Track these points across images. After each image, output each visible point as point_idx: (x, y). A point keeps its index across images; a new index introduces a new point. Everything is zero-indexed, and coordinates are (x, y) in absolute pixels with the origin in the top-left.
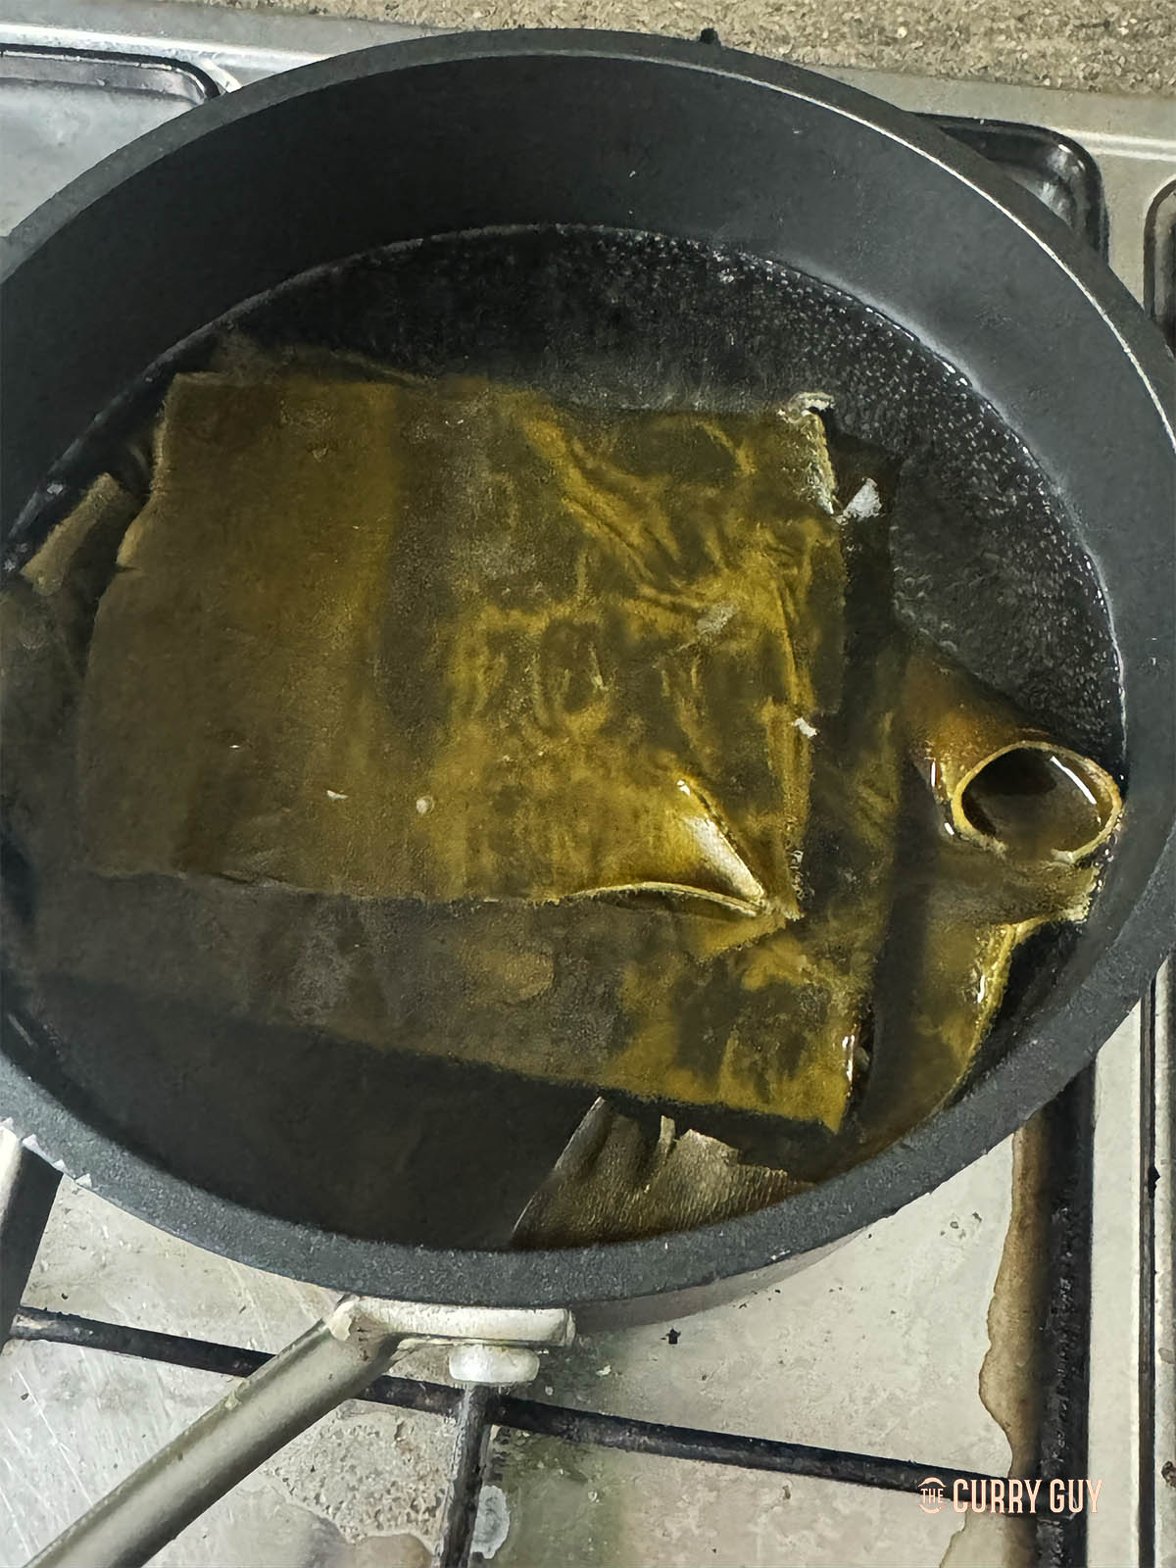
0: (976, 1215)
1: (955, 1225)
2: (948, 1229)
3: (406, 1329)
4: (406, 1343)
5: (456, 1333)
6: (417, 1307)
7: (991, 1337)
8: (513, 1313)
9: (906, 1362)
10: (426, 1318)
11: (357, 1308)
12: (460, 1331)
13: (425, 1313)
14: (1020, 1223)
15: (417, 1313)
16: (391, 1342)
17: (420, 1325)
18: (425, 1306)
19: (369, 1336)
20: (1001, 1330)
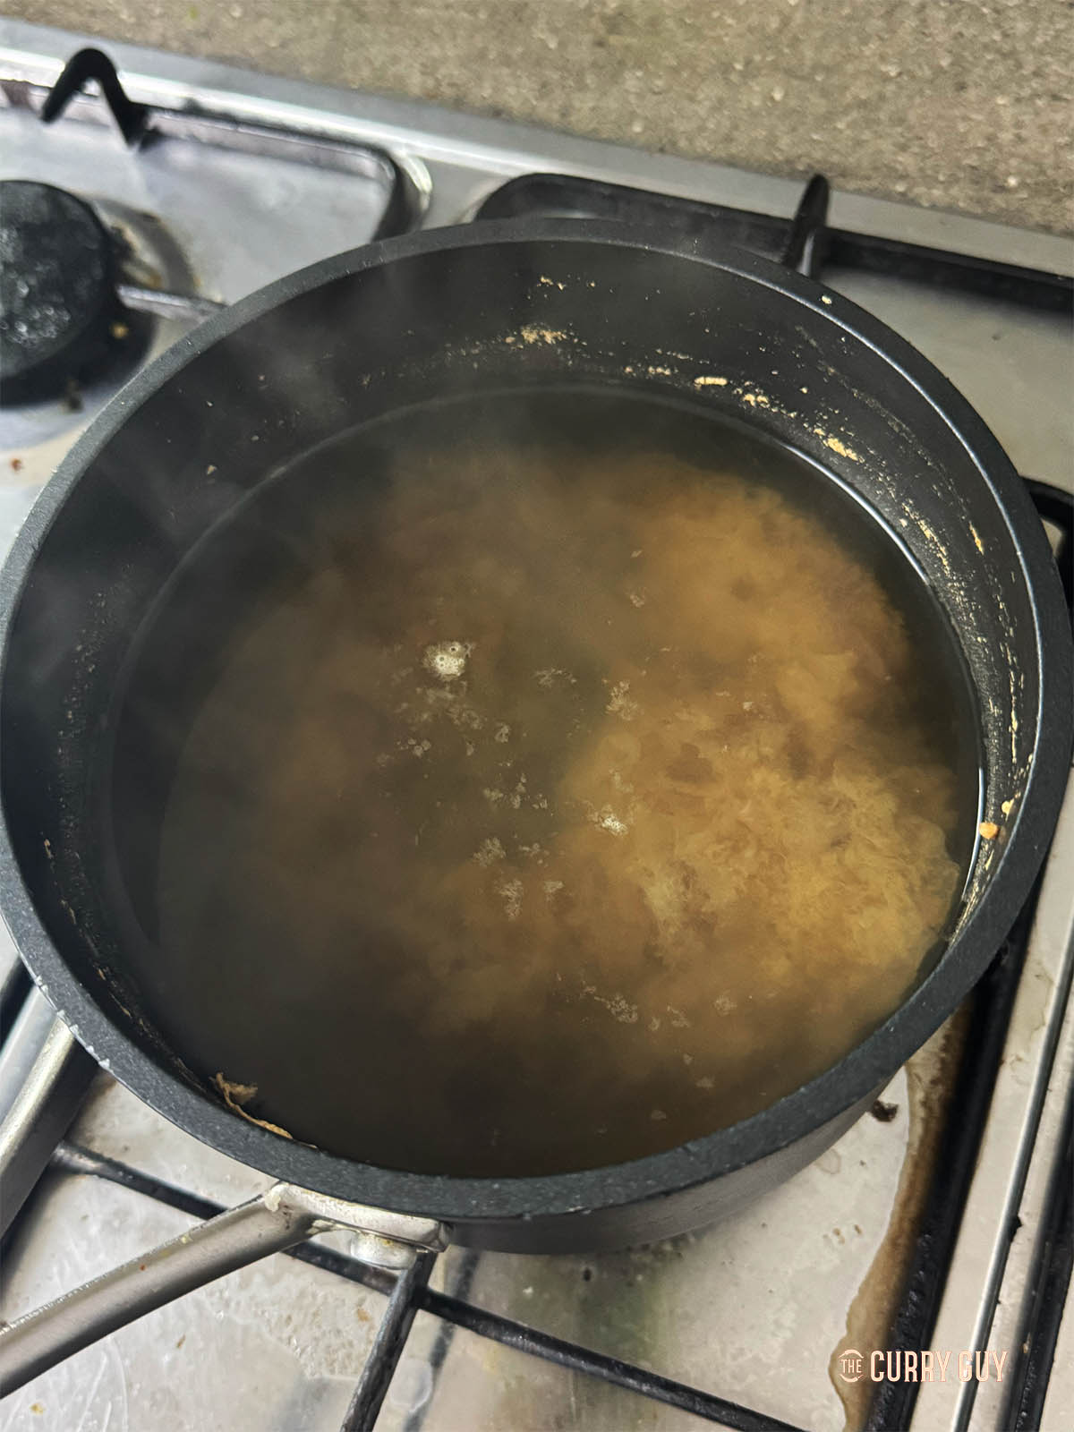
0: (857, 1228)
1: (837, 1233)
2: (831, 1235)
3: (318, 1212)
4: (319, 1223)
5: (352, 1222)
6: (328, 1198)
7: (849, 1326)
8: (395, 1216)
9: (774, 1335)
10: (333, 1207)
11: (286, 1191)
12: (355, 1221)
13: (333, 1203)
14: (893, 1241)
15: (328, 1203)
16: (308, 1220)
17: (327, 1211)
18: (333, 1199)
19: (291, 1211)
20: (859, 1323)
